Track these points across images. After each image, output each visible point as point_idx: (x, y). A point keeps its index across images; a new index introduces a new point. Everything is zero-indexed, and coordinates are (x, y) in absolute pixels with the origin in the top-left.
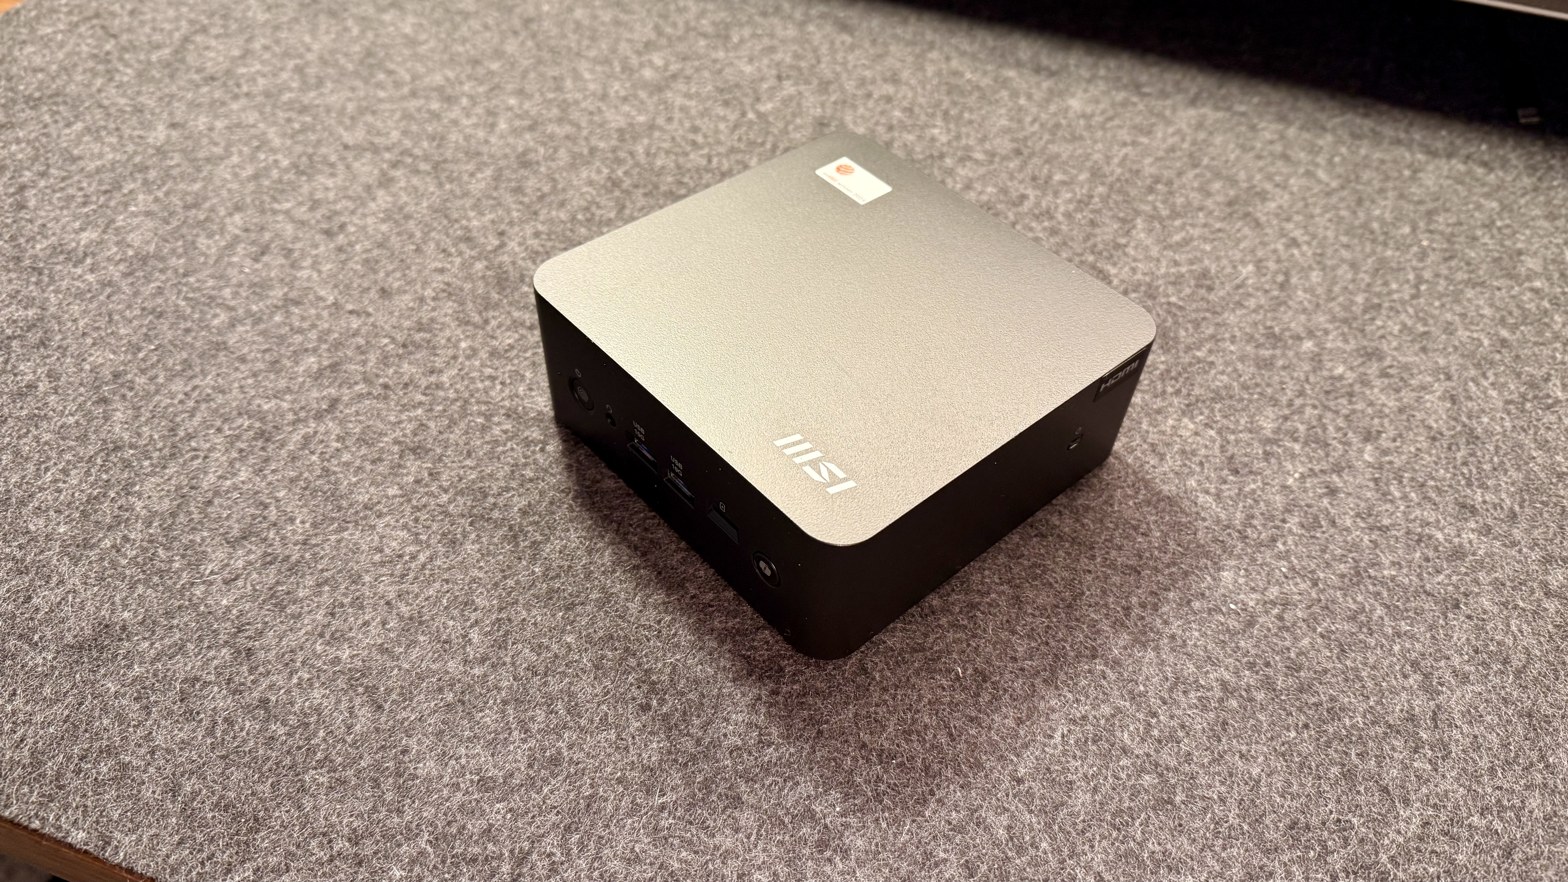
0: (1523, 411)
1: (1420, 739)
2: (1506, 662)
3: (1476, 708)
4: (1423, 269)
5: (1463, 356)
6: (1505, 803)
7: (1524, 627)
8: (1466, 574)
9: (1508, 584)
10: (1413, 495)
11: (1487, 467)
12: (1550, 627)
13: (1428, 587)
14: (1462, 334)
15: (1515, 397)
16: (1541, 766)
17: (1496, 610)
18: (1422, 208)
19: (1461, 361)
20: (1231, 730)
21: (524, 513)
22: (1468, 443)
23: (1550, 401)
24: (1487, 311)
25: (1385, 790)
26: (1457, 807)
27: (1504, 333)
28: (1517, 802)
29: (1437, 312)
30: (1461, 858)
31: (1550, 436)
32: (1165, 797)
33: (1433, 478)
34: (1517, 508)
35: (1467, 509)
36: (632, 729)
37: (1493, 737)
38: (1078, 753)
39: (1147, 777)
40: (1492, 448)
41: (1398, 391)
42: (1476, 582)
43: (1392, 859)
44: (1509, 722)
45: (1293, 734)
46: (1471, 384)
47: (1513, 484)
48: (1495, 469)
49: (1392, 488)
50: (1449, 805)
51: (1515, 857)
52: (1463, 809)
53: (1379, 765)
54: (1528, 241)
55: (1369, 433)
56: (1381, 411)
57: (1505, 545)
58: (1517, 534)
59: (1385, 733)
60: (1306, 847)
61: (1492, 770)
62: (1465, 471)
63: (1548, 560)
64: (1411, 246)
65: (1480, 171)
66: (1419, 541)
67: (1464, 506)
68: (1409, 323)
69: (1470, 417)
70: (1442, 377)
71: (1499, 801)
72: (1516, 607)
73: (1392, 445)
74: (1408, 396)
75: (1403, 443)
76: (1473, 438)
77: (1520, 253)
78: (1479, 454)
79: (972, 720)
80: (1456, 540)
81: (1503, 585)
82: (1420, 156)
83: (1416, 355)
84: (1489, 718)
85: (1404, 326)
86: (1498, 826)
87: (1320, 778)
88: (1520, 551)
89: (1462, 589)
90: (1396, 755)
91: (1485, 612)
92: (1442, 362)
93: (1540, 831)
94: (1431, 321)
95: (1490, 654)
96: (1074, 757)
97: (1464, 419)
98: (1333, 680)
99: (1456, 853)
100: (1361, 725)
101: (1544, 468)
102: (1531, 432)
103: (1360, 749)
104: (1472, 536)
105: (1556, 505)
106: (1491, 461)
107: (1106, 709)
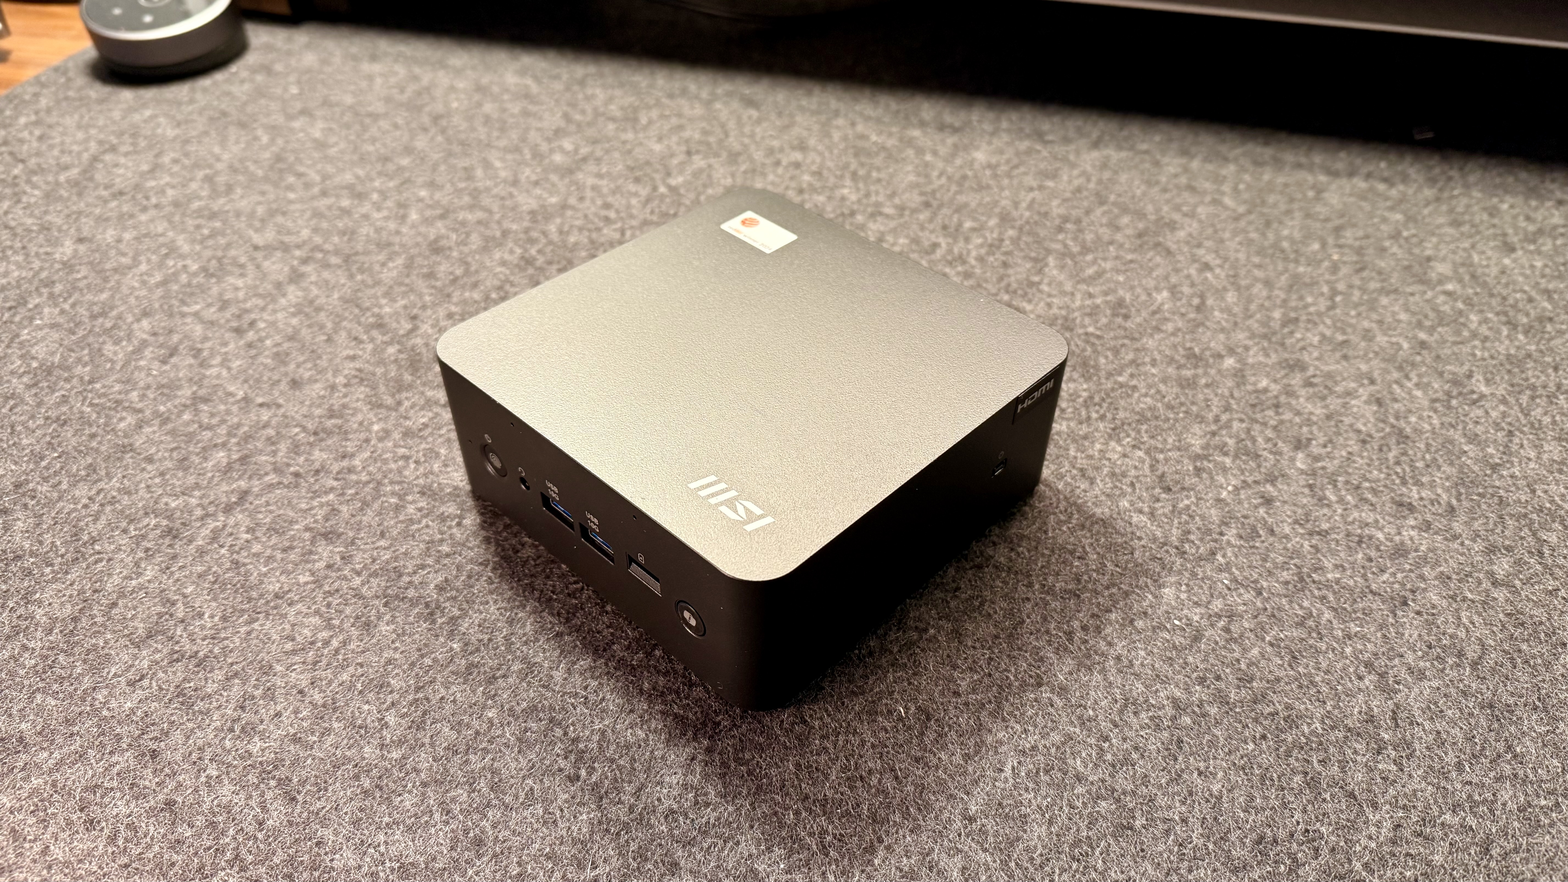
0: (1449, 408)
1: (1382, 740)
2: (1461, 654)
3: (1436, 703)
4: (1336, 281)
5: (1384, 360)
6: (1477, 797)
7: (1475, 618)
8: (1411, 571)
9: (1454, 576)
10: (1349, 498)
11: (1420, 464)
12: (1501, 616)
13: (1374, 587)
14: (1381, 339)
15: (1440, 395)
16: (1509, 756)
17: (1445, 603)
18: (1330, 225)
19: (1383, 365)
20: (1186, 748)
21: (440, 589)
22: (1398, 443)
23: (1475, 396)
24: (1403, 316)
25: (1352, 795)
26: (1428, 807)
27: (1422, 336)
28: (1489, 796)
29: (1354, 321)
30: (1438, 859)
31: (1479, 429)
32: (1125, 823)
33: (1367, 480)
34: (1454, 502)
35: (1404, 507)
36: (559, 802)
37: (1456, 731)
38: (1031, 785)
39: (1103, 804)
40: (1422, 446)
41: (1323, 398)
42: (1422, 577)
43: (1366, 866)
44: (1471, 715)
45: (1251, 746)
46: (1395, 386)
47: (1447, 479)
48: (1428, 466)
49: (1327, 493)
50: (1420, 805)
51: (1493, 852)
52: (1434, 807)
53: (1343, 770)
54: (1436, 247)
55: (1299, 441)
56: (1309, 420)
57: (1446, 539)
58: (1457, 527)
59: (1346, 737)
60: (1276, 862)
61: (1459, 765)
62: (1399, 470)
63: (1491, 550)
64: (1321, 261)
65: (1381, 187)
66: (1360, 542)
67: (1401, 505)
68: (1328, 333)
69: (1397, 418)
70: (1366, 382)
71: (1470, 796)
72: (1464, 599)
73: (1323, 451)
74: (1334, 403)
75: (1334, 448)
76: (1402, 437)
77: (1429, 259)
78: (1411, 452)
79: (917, 760)
80: (1397, 538)
81: (1449, 578)
82: (1323, 178)
83: (1338, 362)
84: (1450, 712)
85: (1323, 336)
86: (1472, 821)
87: (1283, 789)
88: (1462, 544)
89: (1408, 586)
90: (1359, 758)
91: (1434, 607)
92: (1364, 367)
93: (1516, 824)
94: (1349, 330)
95: (1444, 648)
96: (1027, 790)
97: (1392, 420)
98: (1288, 688)
99: (1432, 853)
100: (1320, 731)
101: (1477, 461)
102: (1460, 427)
103: (1322, 755)
104: (1412, 533)
105: (1493, 496)
106: (1423, 458)
107: (1056, 737)
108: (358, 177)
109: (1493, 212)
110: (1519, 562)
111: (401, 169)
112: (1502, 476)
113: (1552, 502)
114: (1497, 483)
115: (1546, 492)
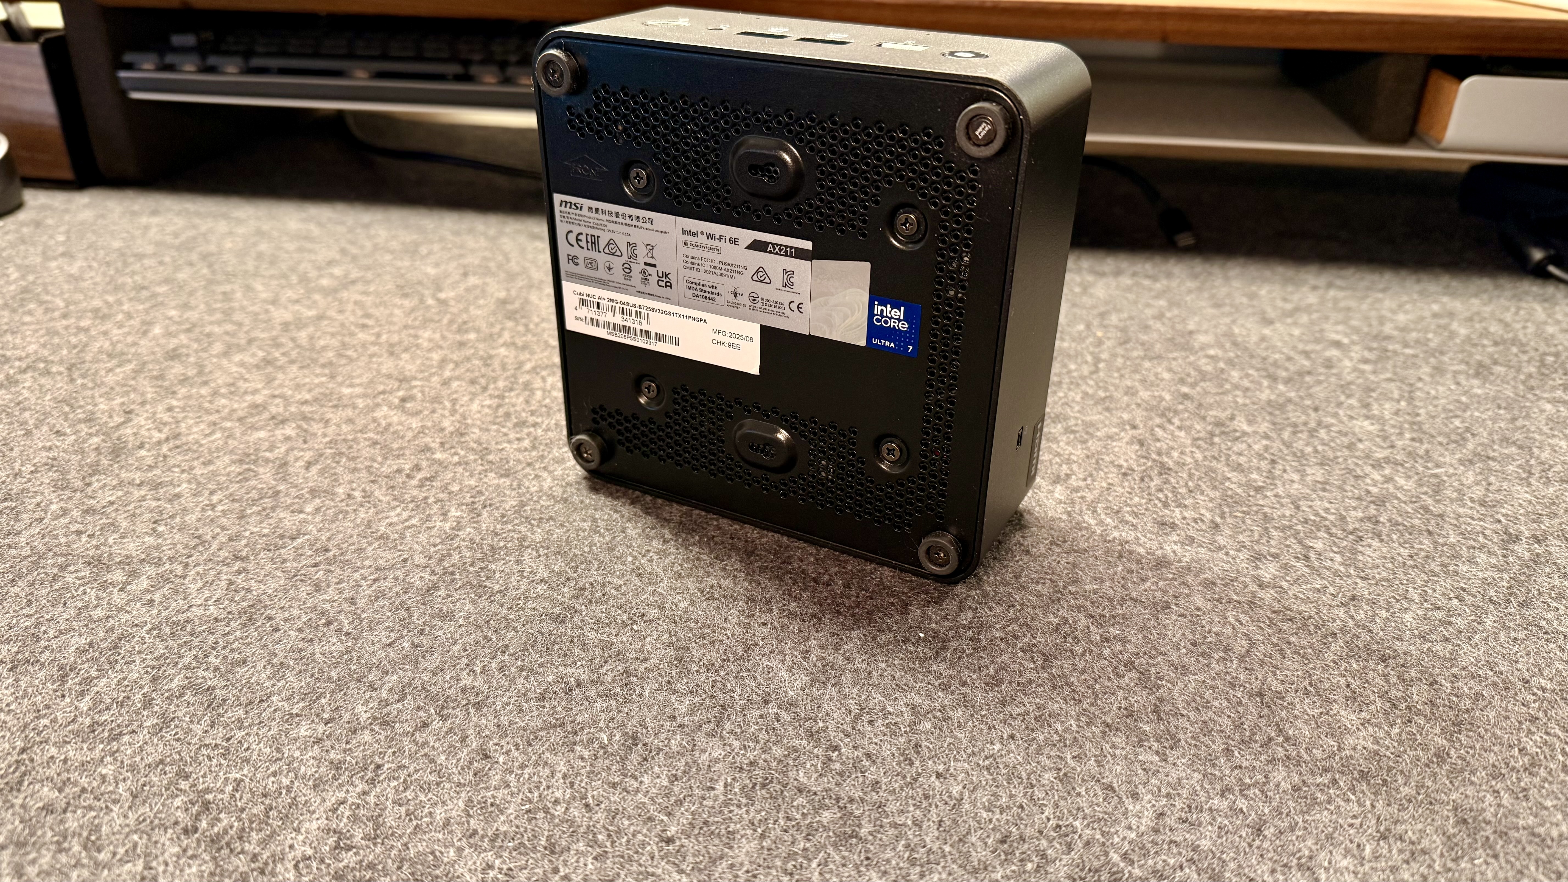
0: (1212, 444)
1: (1143, 732)
2: (1227, 650)
3: (1201, 696)
4: (1100, 352)
5: (1146, 410)
6: (1248, 781)
7: (1242, 617)
8: (1173, 579)
9: (1218, 581)
10: (1109, 520)
11: (1183, 490)
12: (1269, 613)
13: (1134, 594)
14: (1144, 394)
15: (1202, 435)
16: (1281, 739)
17: (1210, 606)
18: (1095, 312)
19: (1145, 414)
20: (925, 752)
22: (1161, 474)
23: (1238, 434)
24: (1166, 376)
25: (1110, 788)
26: (1194, 793)
27: (1185, 389)
28: (1260, 777)
29: (1117, 381)
30: (1205, 843)
31: (1242, 460)
32: (848, 830)
33: (1128, 505)
34: (1218, 520)
35: (1167, 526)
37: (1223, 720)
38: (744, 801)
39: (826, 814)
40: (1185, 476)
41: (1084, 442)
42: (1185, 584)
43: (1125, 857)
44: (1240, 703)
45: (997, 747)
46: (1157, 429)
47: (1211, 501)
48: (1191, 491)
49: (1086, 518)
50: (1185, 793)
51: (1266, 833)
52: (1201, 793)
53: (1099, 764)
54: (1199, 324)
55: (1058, 477)
56: (1068, 459)
57: (1210, 550)
58: (1221, 540)
59: (1104, 732)
60: (1021, 860)
61: (1228, 751)
62: (1161, 495)
63: (1257, 558)
64: (1086, 337)
65: (1146, 282)
66: (1120, 556)
67: (1163, 524)
68: (1090, 391)
69: (1159, 454)
70: (1128, 427)
71: (1240, 780)
72: (1230, 601)
73: (1083, 484)
74: (1095, 445)
75: (1094, 480)
76: (1164, 470)
77: (1191, 333)
78: (1173, 480)
79: (614, 785)
80: (1159, 552)
81: (1214, 584)
82: (1090, 278)
83: (1101, 414)
84: (1216, 703)
85: (1086, 394)
86: (1242, 804)
87: (1032, 786)
88: (1227, 554)
89: (1171, 592)
90: (1118, 752)
91: (1198, 609)
92: (1126, 416)
93: (1290, 803)
94: (1112, 388)
95: (1209, 644)
96: (739, 806)
97: (1154, 456)
98: (1039, 689)
99: (1199, 839)
101: (1240, 485)
102: (1223, 459)
103: (1076, 751)
104: (1175, 547)
105: (1257, 512)
106: (1186, 485)
107: (778, 751)
108: (107, 302)
109: (1252, 296)
110: (1286, 567)
111: (154, 296)
112: (1266, 496)
113: (1317, 514)
114: (1261, 502)
115: (1310, 507)
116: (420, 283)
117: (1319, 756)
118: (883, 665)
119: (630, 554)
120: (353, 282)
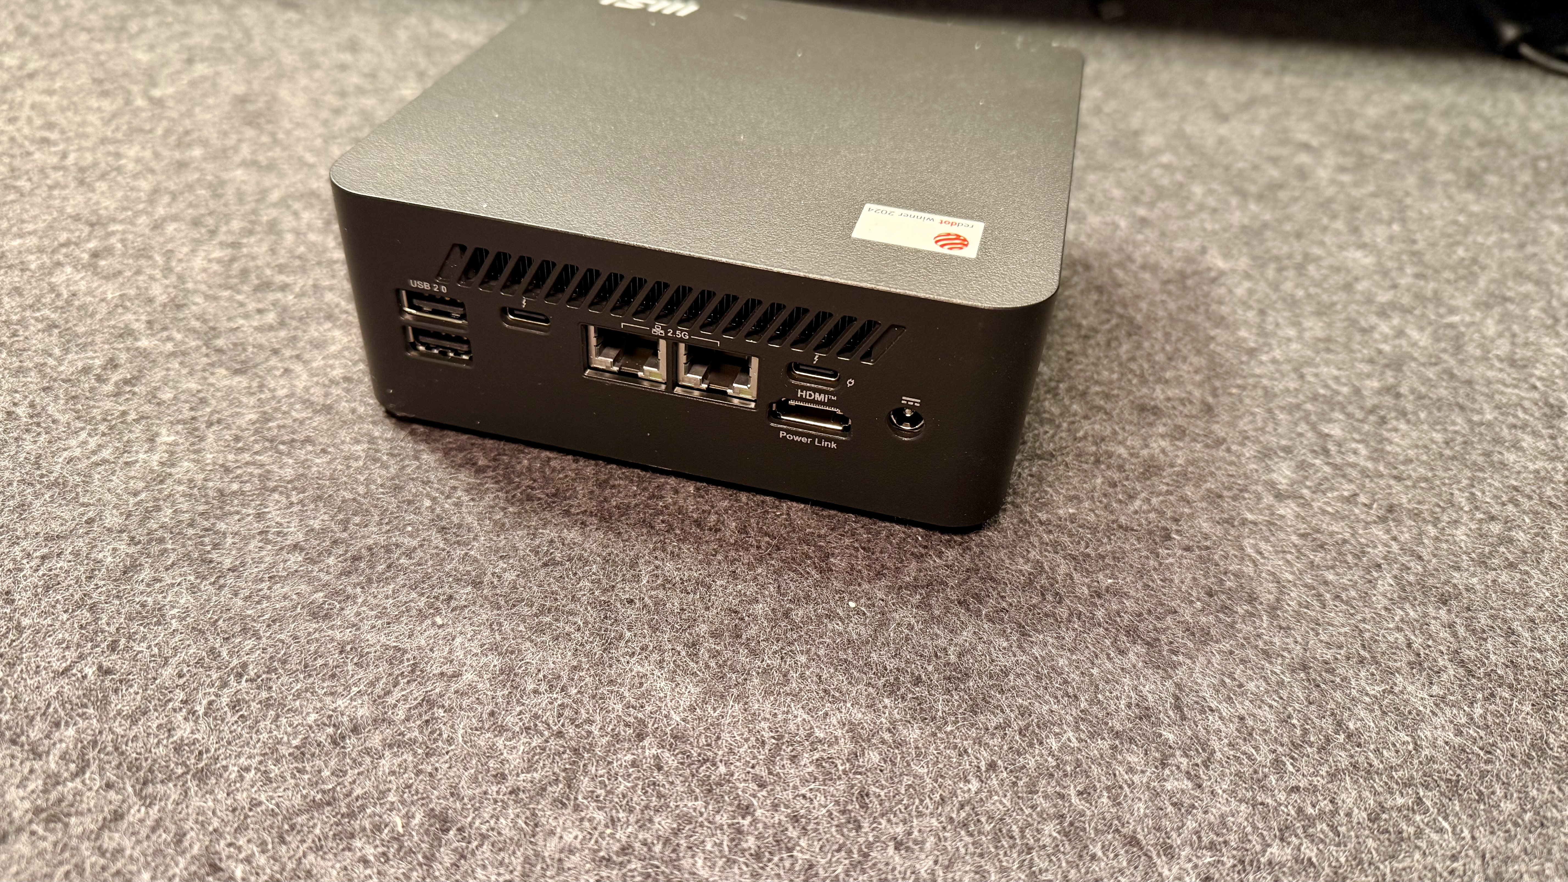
0: (1185, 288)
1: (1166, 742)
2: (1252, 599)
3: (1231, 676)
6: (1310, 810)
7: (1263, 545)
8: (1169, 493)
9: (1225, 493)
10: (1075, 407)
11: (1160, 357)
12: (1294, 538)
13: (1123, 520)
16: (1342, 737)
17: (1219, 530)
20: (875, 805)
22: (1129, 335)
24: (1117, 193)
25: (1133, 841)
26: (1244, 838)
27: (1142, 212)
28: (1325, 805)
33: (1097, 383)
34: (1210, 400)
35: (1148, 411)
37: (1265, 713)
40: (1160, 336)
42: (1185, 500)
44: (1280, 684)
45: (974, 785)
47: (1197, 372)
48: (1170, 359)
50: (1233, 839)
52: (1254, 838)
53: (1115, 801)
54: (1144, 120)
57: (1207, 446)
58: (1219, 430)
59: (1114, 748)
61: (1278, 765)
62: (1134, 367)
63: (1265, 454)
66: (1097, 462)
67: (1142, 409)
71: (1300, 811)
72: (1244, 522)
77: (1136, 133)
78: (1146, 345)
80: (1145, 452)
81: (1220, 496)
84: (1251, 685)
86: (1309, 851)
87: (1030, 849)
88: (1228, 450)
89: (1169, 514)
90: (1136, 778)
91: (1206, 537)
93: (1370, 842)
95: (1229, 592)
98: (1020, 682)
100: (1075, 744)
102: (1202, 309)
103: (1081, 783)
104: (1163, 444)
105: (1255, 387)
106: (1163, 349)
107: (663, 823)
109: (1200, 84)
110: (1302, 466)
112: (1262, 363)
113: (1326, 386)
114: (1258, 371)
115: (1316, 375)
116: (126, 74)
117: (1394, 761)
118: (803, 659)
119: (428, 495)
120: (31, 76)
